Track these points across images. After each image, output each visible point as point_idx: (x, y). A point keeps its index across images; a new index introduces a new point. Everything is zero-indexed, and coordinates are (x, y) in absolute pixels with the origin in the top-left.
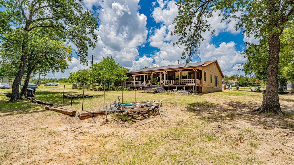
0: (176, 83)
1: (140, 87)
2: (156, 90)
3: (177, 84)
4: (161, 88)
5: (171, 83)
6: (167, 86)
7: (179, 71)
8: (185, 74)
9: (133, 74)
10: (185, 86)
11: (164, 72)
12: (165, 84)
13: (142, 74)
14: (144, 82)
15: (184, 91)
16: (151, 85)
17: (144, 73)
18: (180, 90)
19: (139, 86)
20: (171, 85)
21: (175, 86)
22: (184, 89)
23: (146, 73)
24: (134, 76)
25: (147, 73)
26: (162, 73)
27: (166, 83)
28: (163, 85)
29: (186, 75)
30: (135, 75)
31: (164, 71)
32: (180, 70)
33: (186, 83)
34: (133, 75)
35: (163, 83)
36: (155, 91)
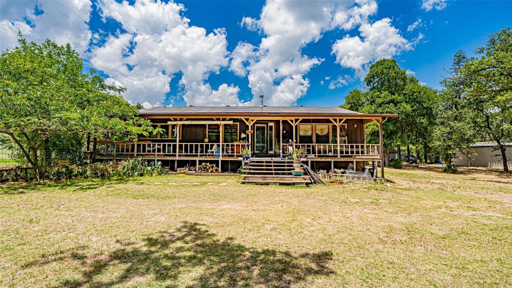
8: (322, 130)
9: (172, 118)
10: (355, 160)
13: (212, 120)
14: (220, 146)
17: (219, 119)
19: (197, 159)
21: (329, 159)
23: (229, 117)
24: (175, 125)
25: (230, 120)
30: (179, 123)
31: (293, 118)
34: (170, 120)
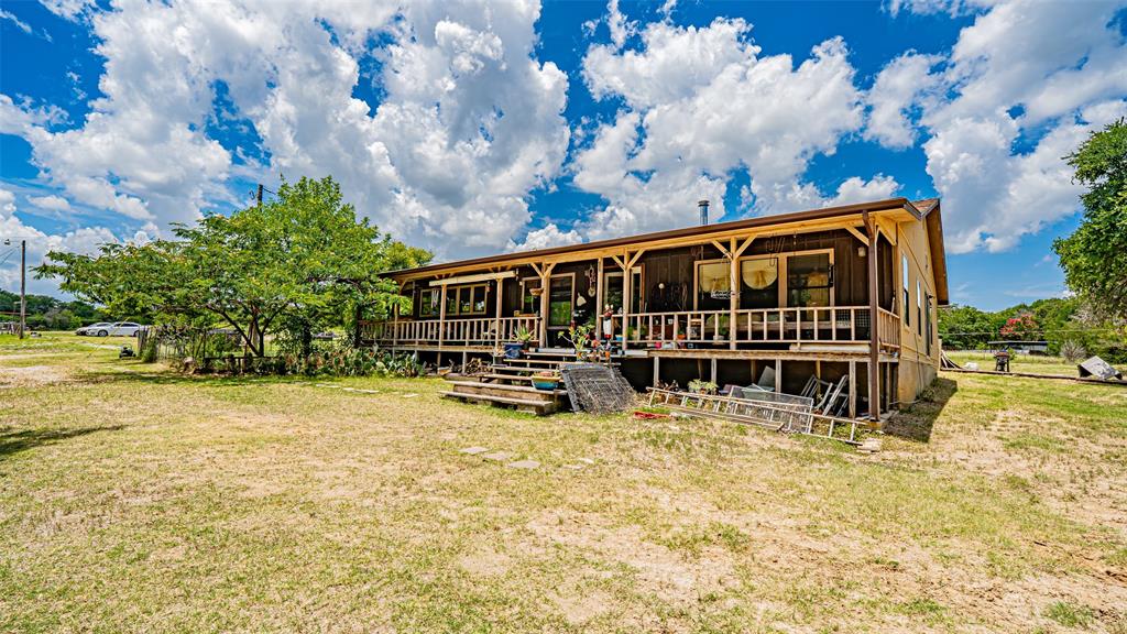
0: (709, 335)
1: (470, 355)
2: (561, 386)
3: (717, 339)
4: (599, 373)
5: (669, 336)
6: (642, 354)
7: (733, 245)
8: (762, 273)
9: (435, 274)
10: (779, 357)
11: (622, 258)
12: (630, 338)
14: (496, 324)
15: (773, 398)
16: (536, 345)
17: (496, 271)
18: (744, 389)
19: (465, 350)
20: (670, 349)
21: (705, 354)
22: (771, 384)
23: (510, 263)
24: (439, 287)
25: (513, 269)
26: (608, 262)
27: (637, 333)
28: (615, 351)
29: (770, 281)
30: (444, 282)
32: (740, 243)
33: (790, 334)
35: (618, 331)
36: (551, 397)
